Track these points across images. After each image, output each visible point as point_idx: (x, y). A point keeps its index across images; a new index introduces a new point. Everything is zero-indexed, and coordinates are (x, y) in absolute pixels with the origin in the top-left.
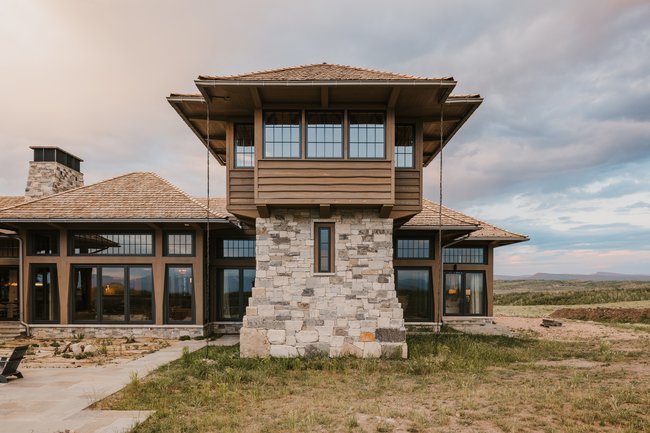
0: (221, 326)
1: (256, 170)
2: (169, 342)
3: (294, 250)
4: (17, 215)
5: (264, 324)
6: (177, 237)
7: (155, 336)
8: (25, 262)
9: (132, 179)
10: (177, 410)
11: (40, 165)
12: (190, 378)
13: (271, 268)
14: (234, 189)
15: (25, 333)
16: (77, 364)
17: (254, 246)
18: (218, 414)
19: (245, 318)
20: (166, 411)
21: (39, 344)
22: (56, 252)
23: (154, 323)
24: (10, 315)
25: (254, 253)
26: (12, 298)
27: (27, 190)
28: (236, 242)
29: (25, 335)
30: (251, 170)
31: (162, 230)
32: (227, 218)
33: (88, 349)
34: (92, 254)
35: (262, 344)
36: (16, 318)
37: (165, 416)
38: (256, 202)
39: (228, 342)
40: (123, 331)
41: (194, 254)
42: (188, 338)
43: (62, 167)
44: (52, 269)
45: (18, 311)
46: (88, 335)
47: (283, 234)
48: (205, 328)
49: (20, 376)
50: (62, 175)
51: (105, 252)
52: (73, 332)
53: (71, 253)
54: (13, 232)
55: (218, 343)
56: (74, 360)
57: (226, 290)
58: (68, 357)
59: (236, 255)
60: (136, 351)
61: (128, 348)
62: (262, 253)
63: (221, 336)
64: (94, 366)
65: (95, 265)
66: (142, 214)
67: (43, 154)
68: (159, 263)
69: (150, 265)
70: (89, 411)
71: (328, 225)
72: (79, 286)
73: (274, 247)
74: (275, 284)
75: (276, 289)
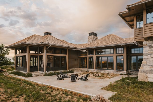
0: (131, 72)
1: (144, 27)
2: (117, 75)
4: (86, 47)
5: (146, 72)
6: (119, 49)
7: (114, 73)
8: (88, 56)
9: (108, 36)
10: (123, 93)
11: (90, 36)
12: (125, 85)
13: (148, 55)
14: (136, 34)
15: (87, 71)
16: (98, 78)
17: (143, 49)
18: (135, 97)
19: (140, 70)
20: (120, 93)
21: (90, 73)
22: (93, 54)
23: (113, 70)
24: (85, 67)
25: (143, 51)
26: (85, 64)
27: (88, 42)
28: (135, 49)
29: (88, 71)
30: (142, 28)
31: (115, 48)
32: (133, 43)
33: (99, 75)
34: (100, 54)
35: (145, 78)
36: (86, 68)
37: (119, 94)
38: (144, 37)
39: (134, 76)
40: (107, 72)
41: (124, 53)
42: (122, 74)
43: (94, 36)
44: (92, 58)
45: (86, 66)
46: (99, 72)
47: (152, 45)
48: (127, 72)
49: (87, 80)
50: (94, 38)
51: (103, 53)
52: (96, 71)
53: (96, 54)
54: (86, 51)
55: (130, 76)
56: (97, 77)
57: (132, 62)
58: (96, 76)
59: (135, 53)
60: (110, 77)
61: (108, 76)
62: (146, 51)
63: (131, 74)
64: (101, 79)
65: (100, 57)
66: (111, 44)
67: (91, 34)
68: (115, 56)
69: (113, 56)
70: (101, 90)
72: (97, 61)
73: (150, 49)
74: (150, 60)
75: (150, 62)
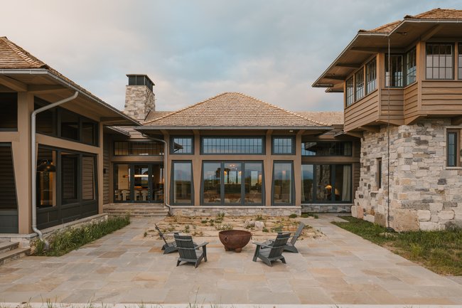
1: (420, 88)
3: (431, 149)
5: (414, 206)
7: (265, 214)
8: (168, 159)
11: (133, 88)
13: (414, 163)
14: (383, 103)
15: (168, 212)
23: (264, 205)
27: (126, 106)
31: (271, 136)
35: (413, 221)
38: (420, 113)
40: (241, 211)
47: (423, 138)
50: (148, 95)
52: (201, 210)
67: (136, 80)
69: (262, 161)
71: (455, 131)
73: (416, 147)
74: (418, 175)
75: (418, 180)
